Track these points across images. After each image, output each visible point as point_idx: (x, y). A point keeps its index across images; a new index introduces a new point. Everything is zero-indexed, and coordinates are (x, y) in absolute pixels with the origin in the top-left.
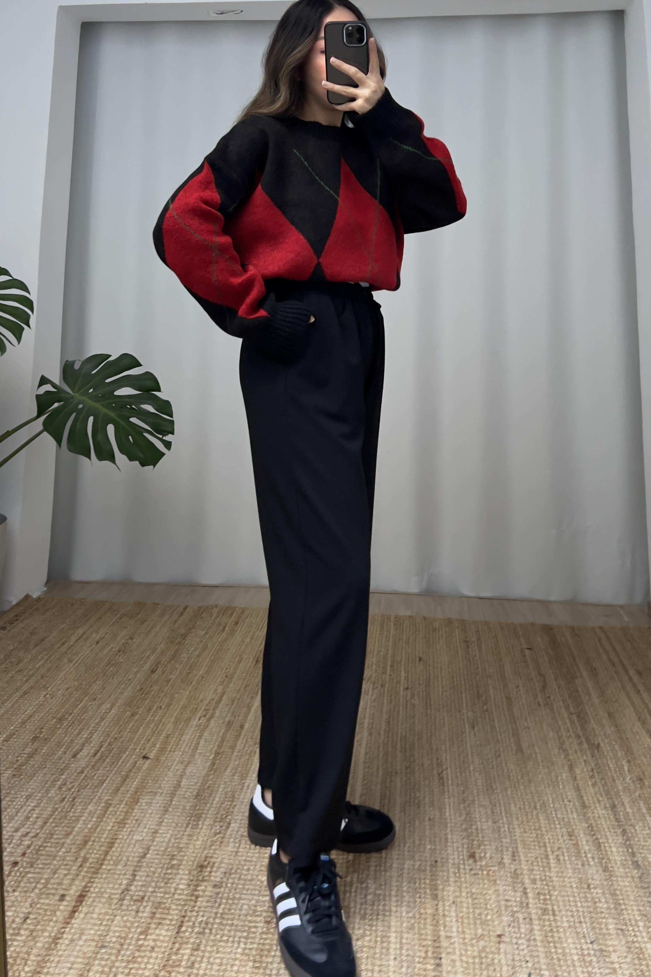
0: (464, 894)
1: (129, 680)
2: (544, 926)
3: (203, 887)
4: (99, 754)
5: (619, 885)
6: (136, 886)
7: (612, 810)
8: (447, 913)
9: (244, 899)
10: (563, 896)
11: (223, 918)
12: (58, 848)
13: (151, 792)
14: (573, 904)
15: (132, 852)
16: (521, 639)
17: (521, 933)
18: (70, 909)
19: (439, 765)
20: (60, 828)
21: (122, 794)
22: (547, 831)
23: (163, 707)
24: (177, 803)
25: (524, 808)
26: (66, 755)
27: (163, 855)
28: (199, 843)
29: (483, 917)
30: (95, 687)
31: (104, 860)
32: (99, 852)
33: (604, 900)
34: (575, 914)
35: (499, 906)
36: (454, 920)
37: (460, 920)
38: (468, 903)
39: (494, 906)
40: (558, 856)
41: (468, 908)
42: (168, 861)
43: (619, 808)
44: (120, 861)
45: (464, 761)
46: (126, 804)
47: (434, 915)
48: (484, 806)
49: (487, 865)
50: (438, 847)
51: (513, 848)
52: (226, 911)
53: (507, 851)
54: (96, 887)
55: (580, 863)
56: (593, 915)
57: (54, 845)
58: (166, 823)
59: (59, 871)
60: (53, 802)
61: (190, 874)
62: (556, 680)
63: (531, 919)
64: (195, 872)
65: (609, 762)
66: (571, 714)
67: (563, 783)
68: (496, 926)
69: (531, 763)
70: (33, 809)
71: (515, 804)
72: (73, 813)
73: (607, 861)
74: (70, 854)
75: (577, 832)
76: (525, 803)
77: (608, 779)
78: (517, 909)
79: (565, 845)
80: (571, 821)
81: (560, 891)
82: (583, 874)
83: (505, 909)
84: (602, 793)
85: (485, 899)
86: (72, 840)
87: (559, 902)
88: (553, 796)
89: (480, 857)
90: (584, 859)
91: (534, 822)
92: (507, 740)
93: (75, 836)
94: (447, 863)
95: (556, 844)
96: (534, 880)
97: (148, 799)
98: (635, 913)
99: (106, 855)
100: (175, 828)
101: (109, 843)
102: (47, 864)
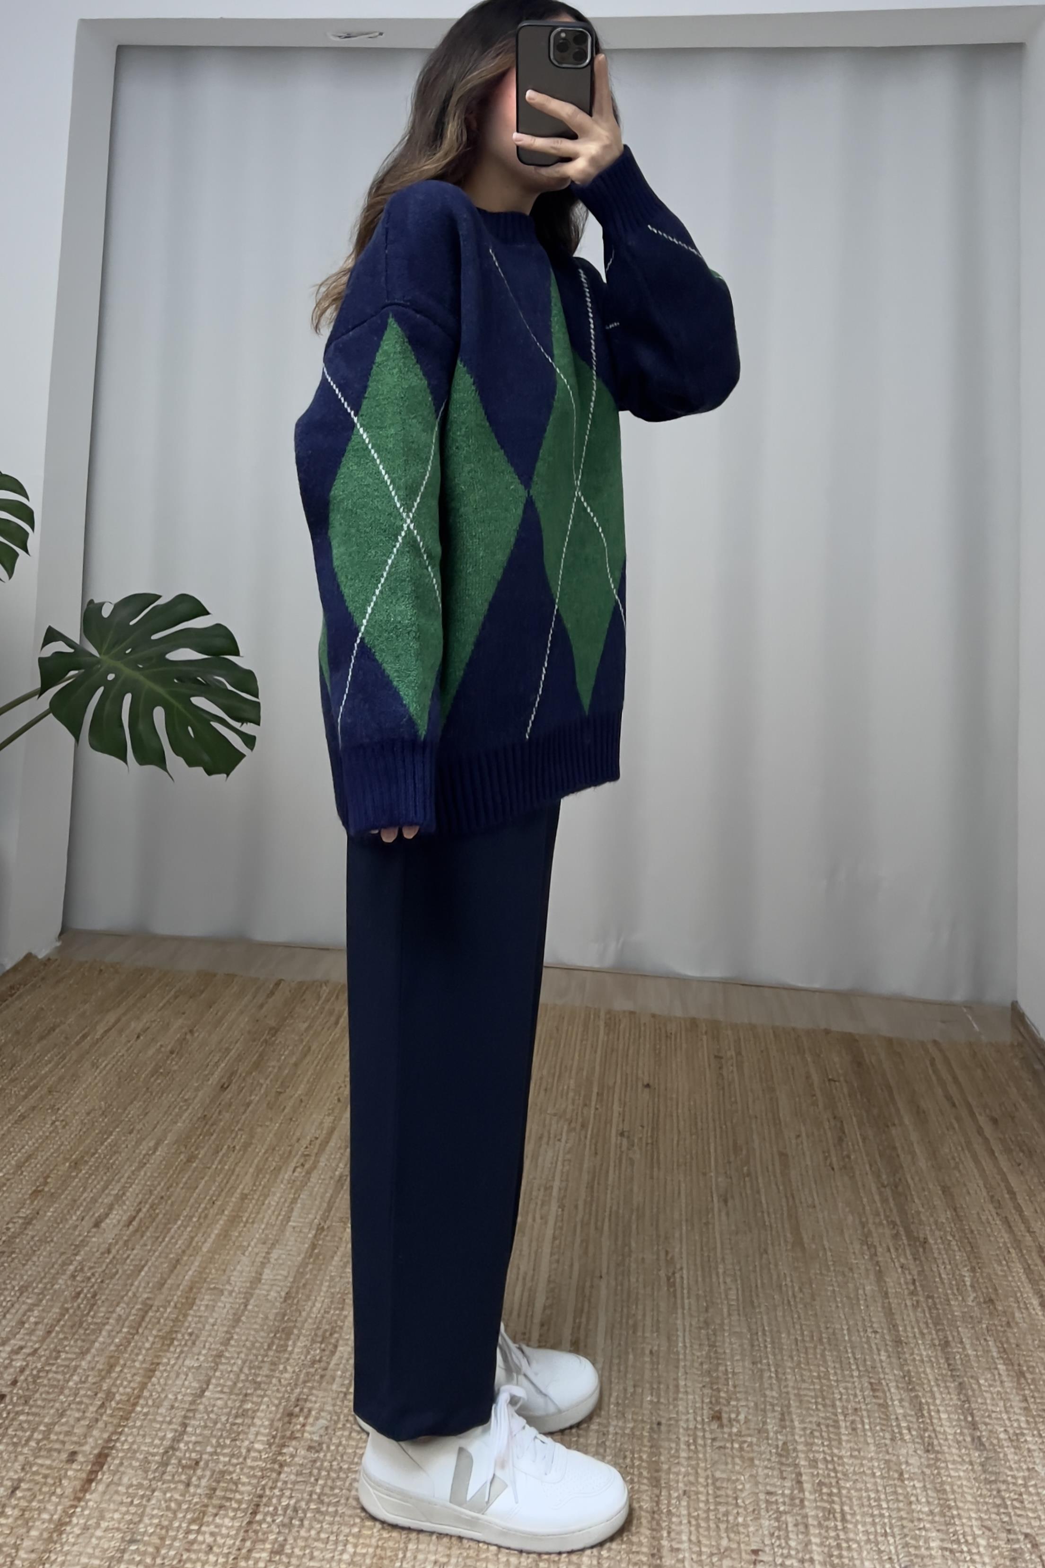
0: (701, 1480)
1: (186, 1101)
2: (827, 1538)
3: (292, 1450)
4: (135, 1223)
5: (949, 1476)
6: (187, 1443)
7: (942, 1350)
8: (674, 1511)
10: (861, 1490)
11: (322, 1502)
12: (67, 1376)
13: (215, 1289)
14: (874, 1504)
15: (183, 1385)
17: (790, 1548)
18: (84, 1476)
19: (670, 1262)
20: (72, 1342)
21: (171, 1289)
22: (837, 1381)
24: (256, 1309)
25: (803, 1341)
26: (84, 1223)
27: (231, 1393)
28: (287, 1375)
29: (731, 1518)
31: (139, 1397)
32: (132, 1385)
33: (924, 1500)
34: (877, 1520)
35: (757, 1502)
36: (685, 1521)
37: (694, 1522)
38: (708, 1494)
39: (747, 1502)
40: (853, 1422)
41: (707, 1502)
42: (238, 1404)
43: (956, 1349)
44: (163, 1401)
45: (709, 1256)
46: (175, 1307)
47: (654, 1512)
48: (740, 1335)
49: (739, 1434)
50: (662, 1400)
51: (782, 1406)
52: (327, 1490)
53: (773, 1411)
54: (126, 1441)
55: (888, 1436)
56: (905, 1523)
57: (61, 1369)
58: (237, 1340)
59: (68, 1413)
60: (62, 1299)
61: (271, 1425)
62: (860, 1129)
63: (806, 1526)
64: (280, 1424)
65: (942, 1271)
66: (884, 1187)
67: (866, 1300)
68: (751, 1534)
69: (818, 1266)
70: (30, 1310)
71: (789, 1334)
72: (93, 1317)
73: (933, 1435)
74: (86, 1385)
75: (887, 1384)
76: (805, 1333)
77: (939, 1297)
78: (787, 1508)
79: (867, 1405)
80: (879, 1365)
81: (855, 1481)
82: (894, 1455)
83: (767, 1507)
84: (930, 1321)
85: (735, 1490)
86: (90, 1362)
87: (854, 1500)
88: (851, 1323)
89: (730, 1420)
90: (896, 1431)
91: (818, 1366)
92: (780, 1225)
93: (94, 1357)
94: (678, 1426)
95: (853, 1404)
96: (815, 1461)
97: (210, 1300)
98: (974, 1523)
99: (142, 1390)
100: (251, 1349)
101: (147, 1369)
102: (49, 1401)
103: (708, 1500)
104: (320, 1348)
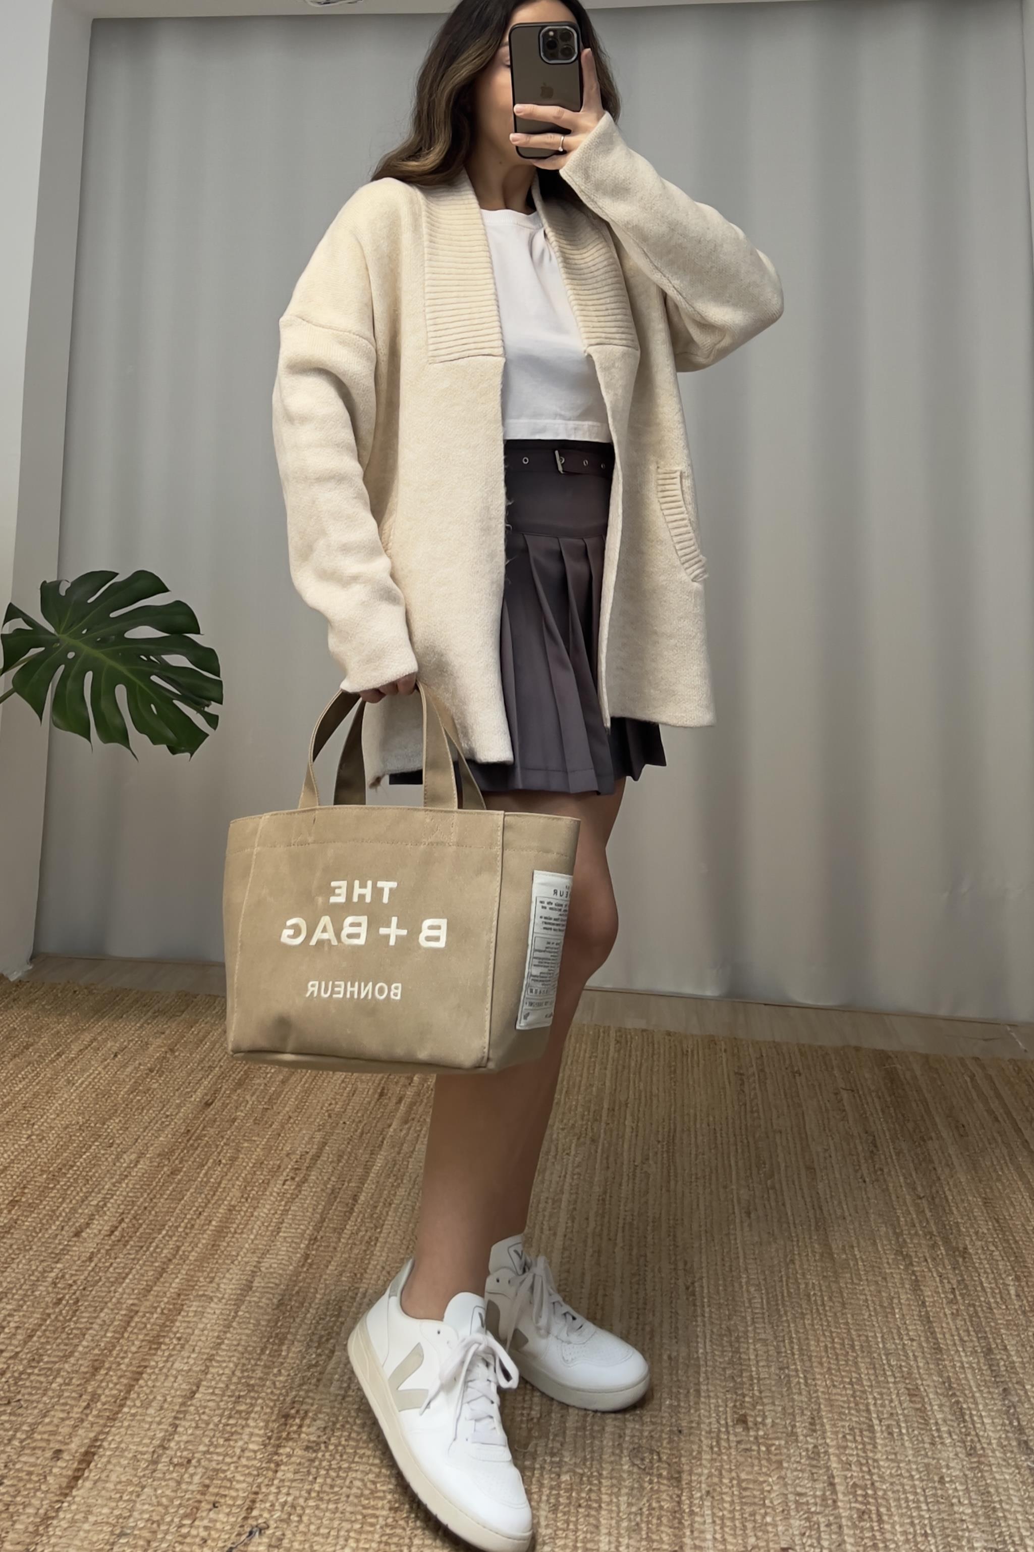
0: (726, 1481)
1: (168, 1116)
2: (862, 1539)
3: (288, 1450)
4: (117, 1233)
5: (994, 1479)
6: (178, 1442)
7: (984, 1357)
8: (697, 1510)
9: (356, 1471)
10: (898, 1491)
11: (321, 1499)
12: (51, 1378)
13: (203, 1295)
14: (912, 1505)
15: (172, 1387)
16: (836, 1072)
17: (822, 1547)
18: (70, 1473)
19: (689, 1272)
20: (54, 1346)
21: (157, 1296)
22: (871, 1386)
23: (224, 1161)
24: (247, 1315)
25: (834, 1348)
26: (64, 1233)
27: (223, 1395)
28: (281, 1378)
29: (758, 1517)
30: (114, 1124)
31: (126, 1398)
32: (118, 1387)
33: (966, 1502)
34: (917, 1521)
35: (786, 1503)
36: (709, 1520)
37: (718, 1522)
38: (733, 1495)
39: (777, 1502)
40: (888, 1426)
41: (732, 1503)
42: (230, 1406)
43: (999, 1356)
44: (152, 1401)
45: (731, 1267)
46: (162, 1313)
47: (675, 1512)
48: (765, 1342)
49: (766, 1437)
50: (682, 1404)
51: (812, 1411)
52: (326, 1489)
53: (803, 1414)
54: (113, 1440)
55: (926, 1439)
56: (946, 1524)
57: (43, 1372)
58: (228, 1345)
59: (52, 1413)
60: (43, 1305)
61: (266, 1427)
62: (893, 1142)
63: (840, 1527)
64: (276, 1425)
65: (983, 1280)
66: (920, 1198)
67: (901, 1309)
68: (780, 1533)
69: (848, 1275)
70: (10, 1315)
71: (818, 1341)
72: (76, 1323)
74: (71, 1387)
75: (925, 1390)
76: (836, 1340)
77: (981, 1306)
78: (819, 1509)
79: (904, 1409)
80: (916, 1371)
81: (892, 1484)
82: (934, 1459)
83: (797, 1508)
84: (971, 1329)
85: (762, 1491)
86: (74, 1365)
87: (891, 1501)
88: (885, 1329)
89: (756, 1424)
90: (936, 1434)
91: (850, 1372)
92: (807, 1237)
93: (78, 1360)
94: (700, 1429)
95: (889, 1409)
96: (848, 1463)
97: (198, 1307)
98: (1022, 1524)
99: (129, 1392)
100: (243, 1354)
101: (133, 1372)
102: (32, 1402)
103: (733, 1501)
104: (315, 1352)
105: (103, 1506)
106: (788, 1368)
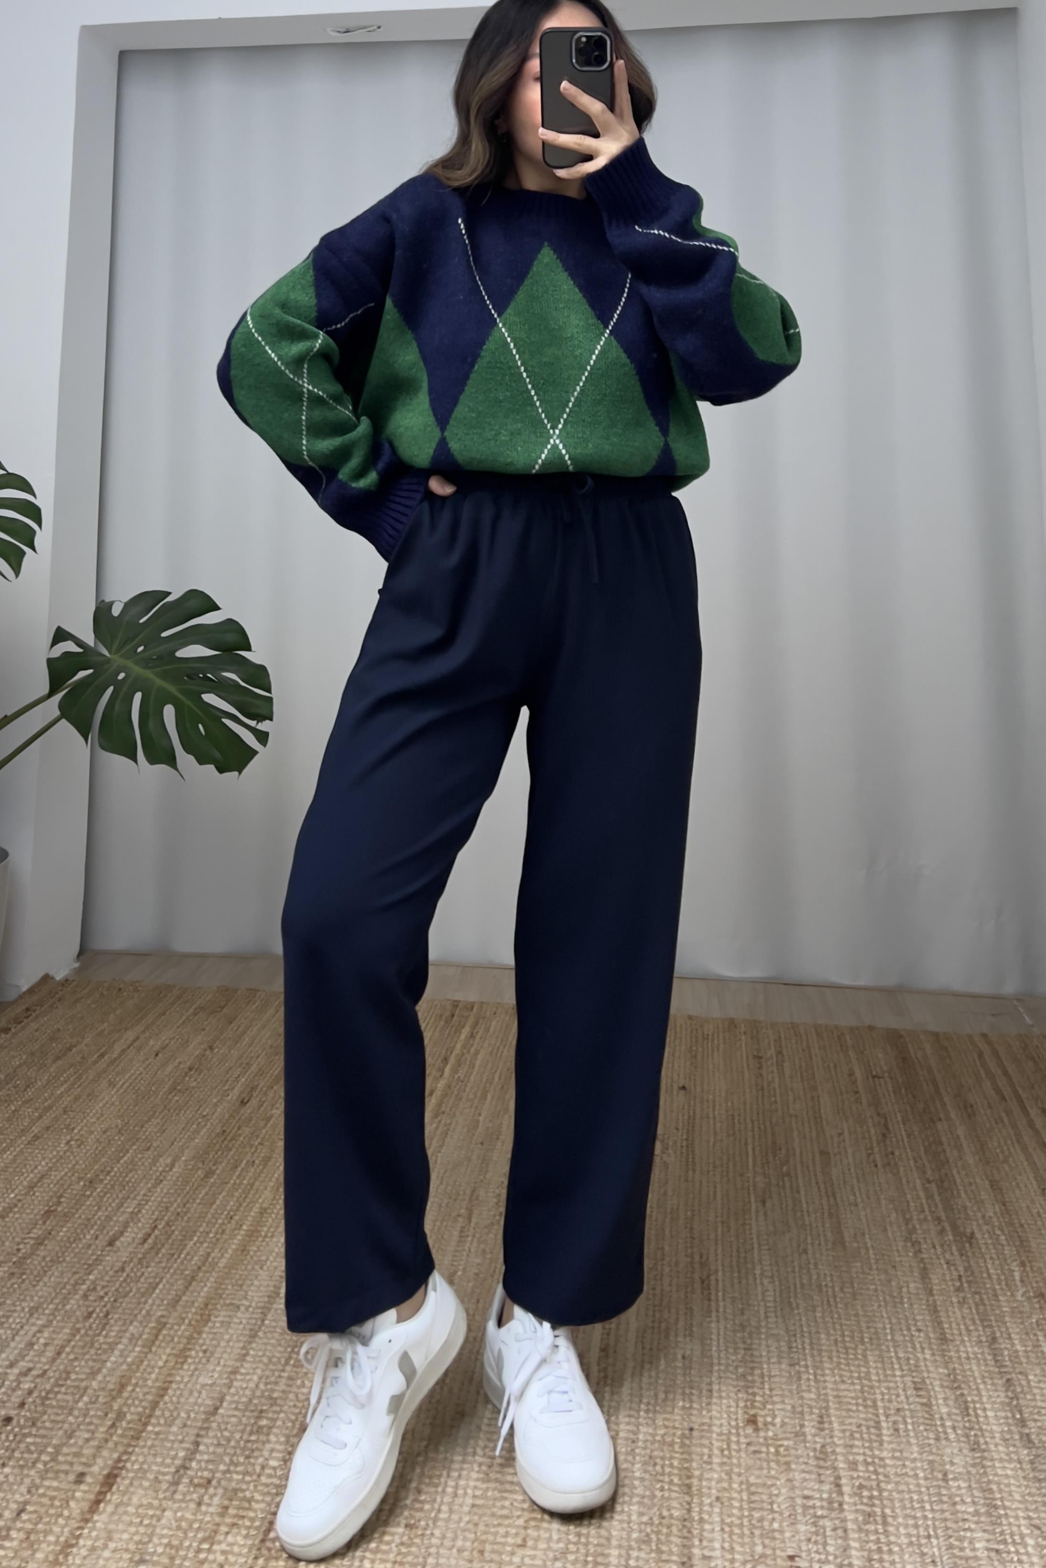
0: (735, 1486)
1: (204, 1116)
2: (867, 1542)
4: (150, 1241)
5: (996, 1475)
6: (199, 1462)
7: (989, 1346)
10: (903, 1491)
12: (77, 1396)
13: (231, 1304)
14: (916, 1505)
15: (196, 1403)
17: (828, 1553)
18: (92, 1497)
19: (705, 1264)
20: (83, 1363)
21: (185, 1307)
22: (879, 1381)
24: (274, 1324)
25: (844, 1341)
26: (98, 1242)
27: (245, 1410)
29: (767, 1524)
30: (150, 1129)
31: (150, 1416)
32: (144, 1404)
33: (969, 1500)
34: (920, 1523)
35: (794, 1507)
36: (719, 1528)
37: (728, 1529)
38: (742, 1501)
39: (785, 1506)
40: (895, 1422)
41: (741, 1508)
42: (252, 1421)
43: (1003, 1345)
44: (175, 1419)
45: (745, 1258)
46: (190, 1325)
47: (685, 1520)
48: (777, 1337)
49: (775, 1438)
50: (695, 1405)
51: (820, 1408)
53: (811, 1413)
54: (136, 1460)
55: (932, 1435)
56: (949, 1524)
57: (71, 1390)
58: (253, 1356)
59: (77, 1434)
60: (73, 1319)
62: (904, 1124)
63: (847, 1530)
65: (990, 1267)
66: (929, 1182)
67: (909, 1298)
68: (787, 1540)
69: (859, 1264)
71: (828, 1334)
72: (105, 1337)
73: (979, 1433)
74: (97, 1406)
75: (931, 1384)
76: (846, 1333)
77: (986, 1293)
78: (825, 1512)
79: (910, 1404)
80: (923, 1364)
81: (897, 1483)
82: (938, 1455)
83: (803, 1511)
84: (976, 1317)
85: (770, 1495)
86: (100, 1382)
87: (896, 1502)
88: (894, 1321)
89: (766, 1424)
90: (940, 1429)
91: (859, 1366)
92: (820, 1225)
93: (105, 1377)
94: (712, 1432)
95: (895, 1404)
96: (855, 1463)
97: (225, 1316)
98: (1023, 1522)
99: (153, 1409)
100: (267, 1365)
101: (159, 1388)
102: (58, 1422)
105: (124, 1531)
106: (798, 1364)
